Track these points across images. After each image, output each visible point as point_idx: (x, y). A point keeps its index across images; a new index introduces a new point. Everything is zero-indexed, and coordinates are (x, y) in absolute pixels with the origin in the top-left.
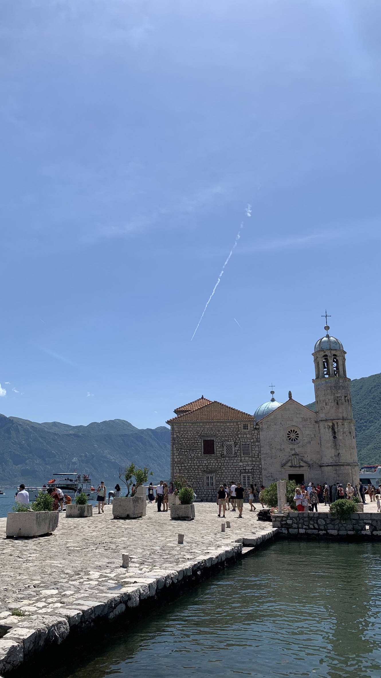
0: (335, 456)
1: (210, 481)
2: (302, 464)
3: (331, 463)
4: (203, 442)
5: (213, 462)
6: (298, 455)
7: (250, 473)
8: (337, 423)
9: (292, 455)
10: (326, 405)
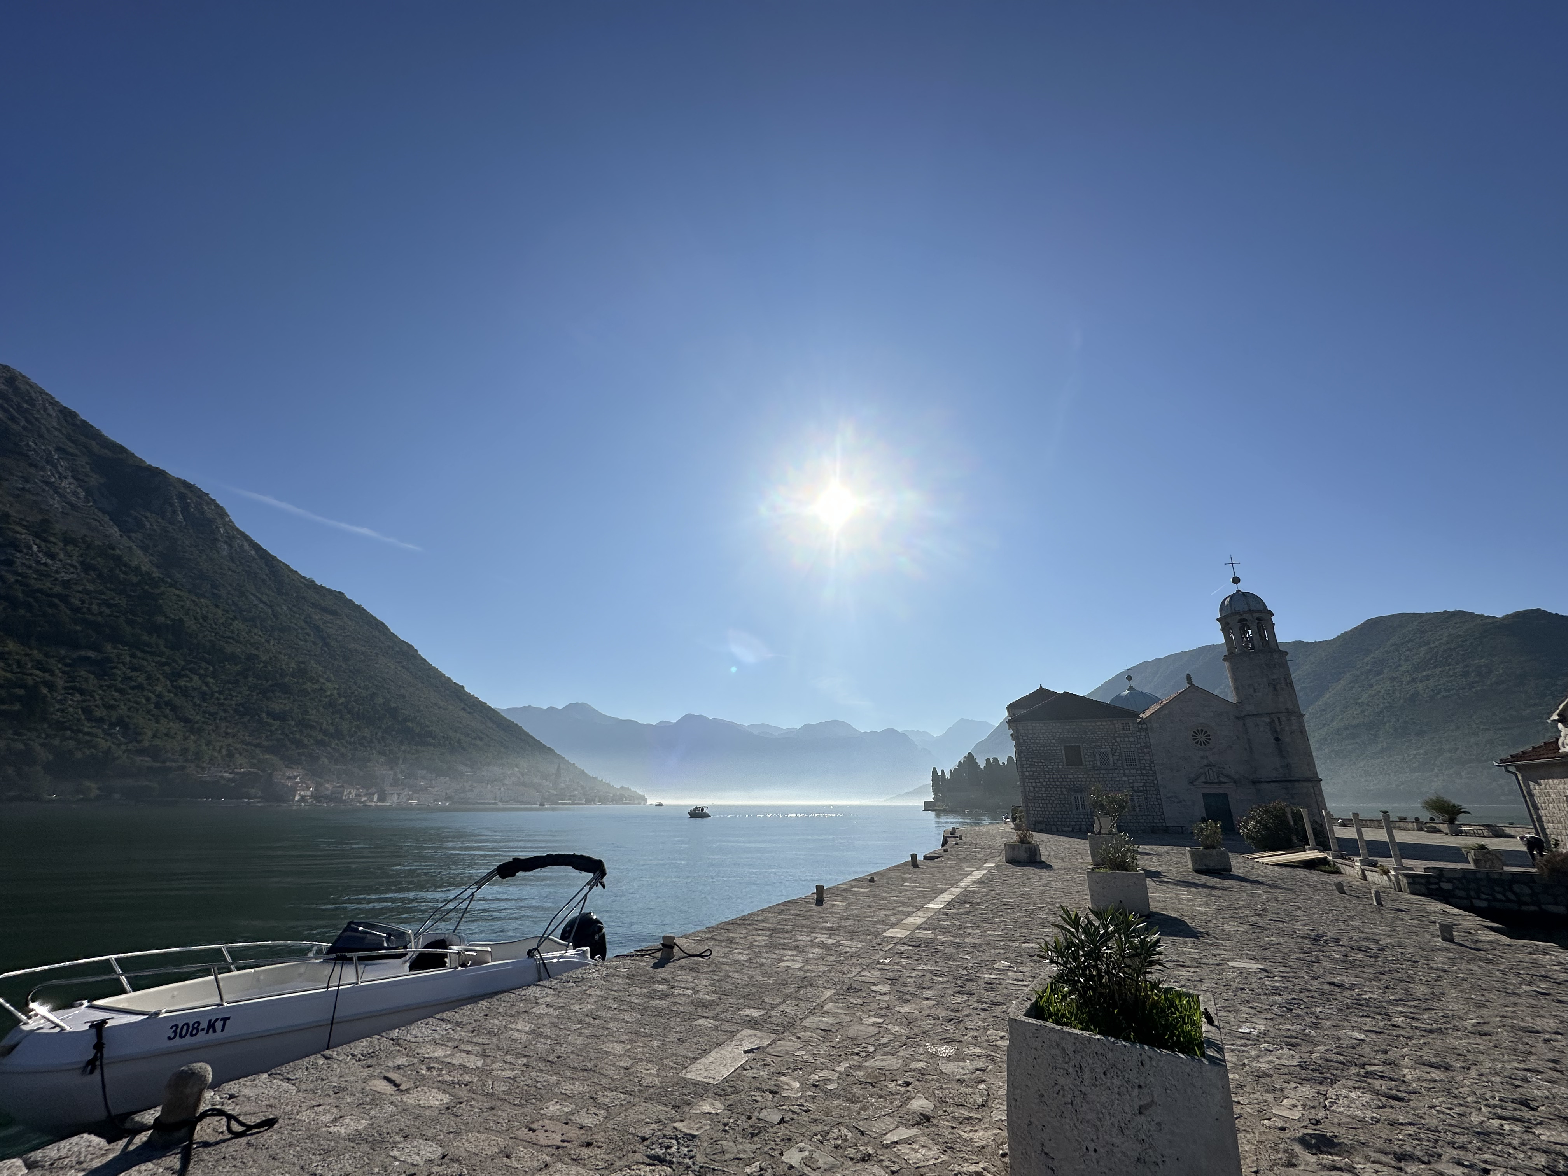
0: (1281, 766)
1: (1080, 803)
2: (1223, 779)
3: (1276, 777)
4: (1064, 748)
5: (1080, 776)
6: (1215, 766)
7: (1141, 792)
8: (1279, 718)
9: (1205, 766)
10: (1255, 691)
